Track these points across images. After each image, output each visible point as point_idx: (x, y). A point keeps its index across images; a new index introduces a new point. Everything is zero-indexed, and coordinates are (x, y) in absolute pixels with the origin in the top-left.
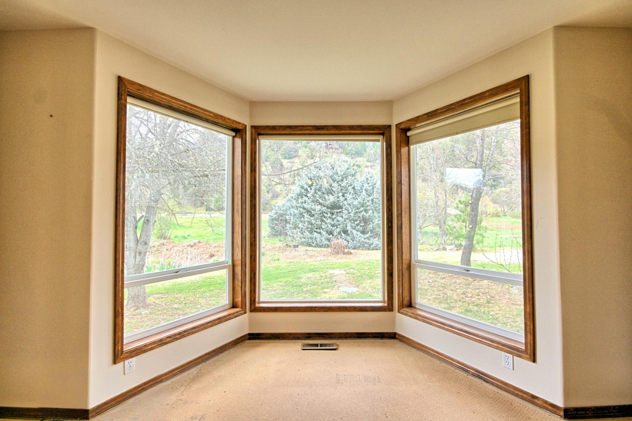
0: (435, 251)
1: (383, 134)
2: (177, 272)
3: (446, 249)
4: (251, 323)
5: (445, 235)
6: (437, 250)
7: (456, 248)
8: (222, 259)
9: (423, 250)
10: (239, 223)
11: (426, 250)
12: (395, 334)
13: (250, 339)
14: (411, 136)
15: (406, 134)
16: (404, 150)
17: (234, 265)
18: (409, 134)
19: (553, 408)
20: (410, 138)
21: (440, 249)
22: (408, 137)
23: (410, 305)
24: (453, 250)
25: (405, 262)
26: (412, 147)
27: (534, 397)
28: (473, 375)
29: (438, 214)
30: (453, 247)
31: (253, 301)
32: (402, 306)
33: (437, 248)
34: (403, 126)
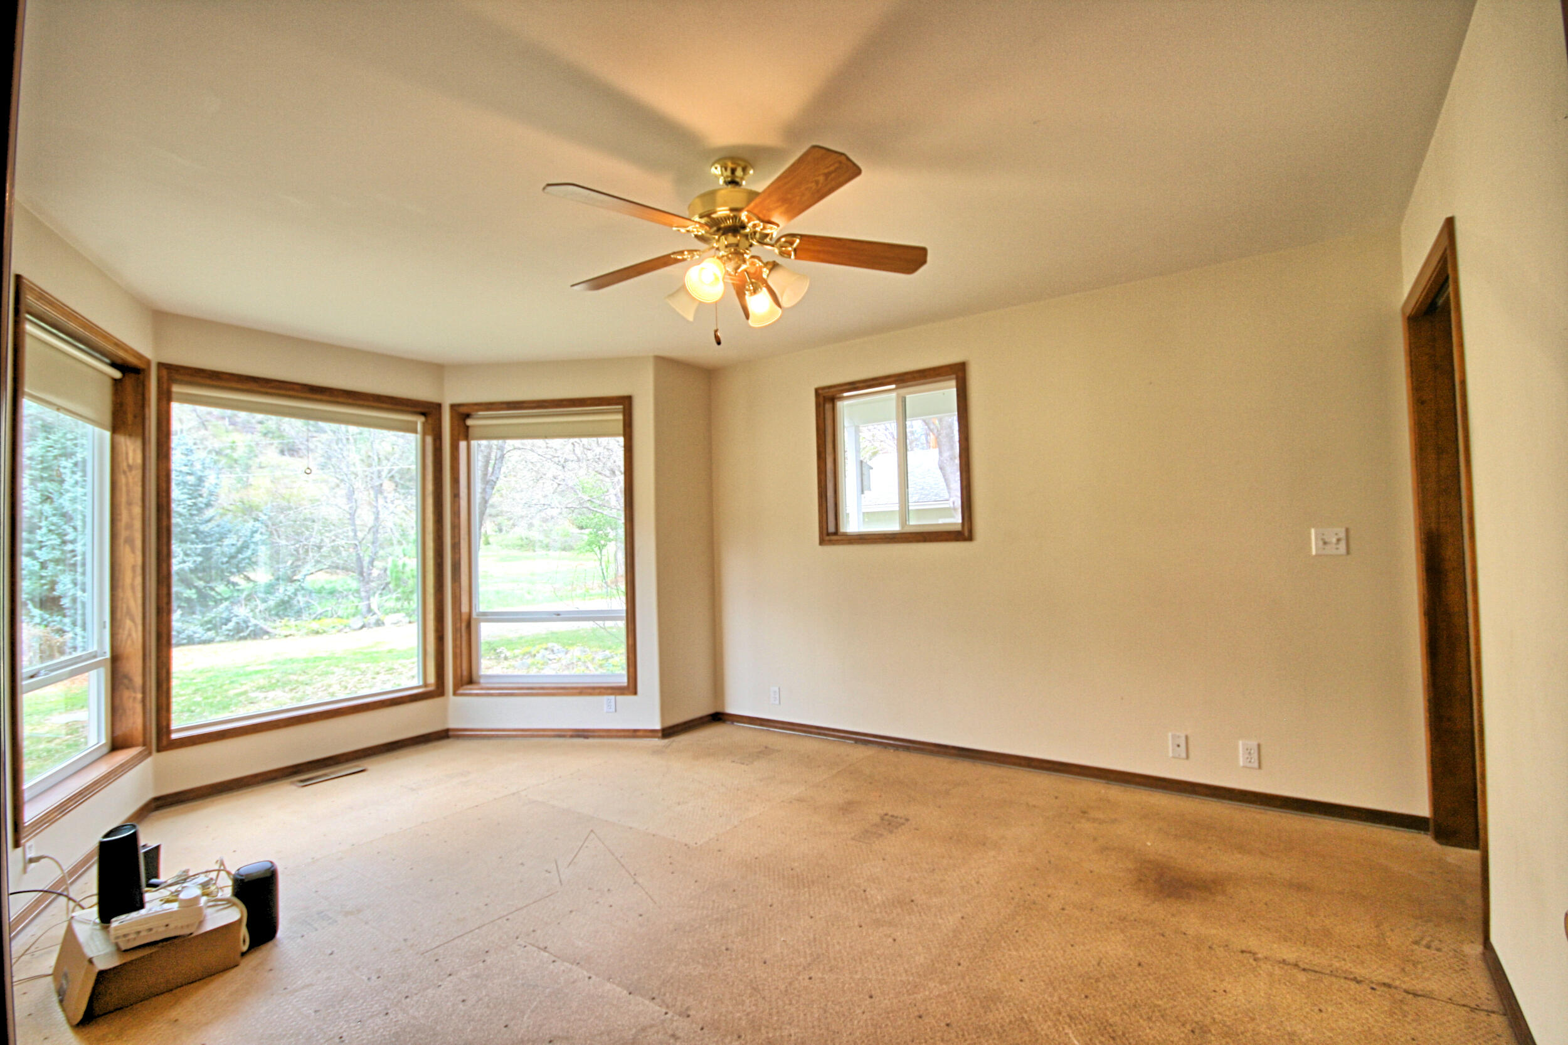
0: (355, 630)
1: (424, 414)
2: (32, 677)
3: (383, 623)
4: (159, 776)
5: (379, 592)
6: (362, 627)
7: (407, 619)
8: (93, 648)
9: (324, 632)
10: (134, 568)
11: (334, 631)
12: (447, 731)
13: (157, 808)
14: (473, 426)
15: (465, 423)
16: (463, 445)
17: (115, 659)
18: (469, 422)
19: (651, 733)
20: (471, 430)
21: (369, 624)
22: (468, 427)
23: (471, 681)
24: (401, 623)
25: (465, 617)
26: (474, 443)
27: (635, 731)
28: (572, 736)
29: (357, 542)
30: (400, 616)
31: (163, 728)
32: (458, 685)
33: (361, 624)
34: (464, 410)
